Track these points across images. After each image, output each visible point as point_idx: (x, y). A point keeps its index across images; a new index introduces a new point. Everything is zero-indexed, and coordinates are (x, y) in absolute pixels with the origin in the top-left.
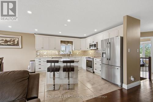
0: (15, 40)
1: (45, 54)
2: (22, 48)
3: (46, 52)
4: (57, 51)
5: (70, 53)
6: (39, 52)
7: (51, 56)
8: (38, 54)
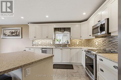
0: (17, 31)
1: (40, 43)
2: (22, 38)
3: (41, 41)
4: (51, 41)
5: (68, 42)
6: (34, 41)
7: (46, 46)
8: (34, 43)
